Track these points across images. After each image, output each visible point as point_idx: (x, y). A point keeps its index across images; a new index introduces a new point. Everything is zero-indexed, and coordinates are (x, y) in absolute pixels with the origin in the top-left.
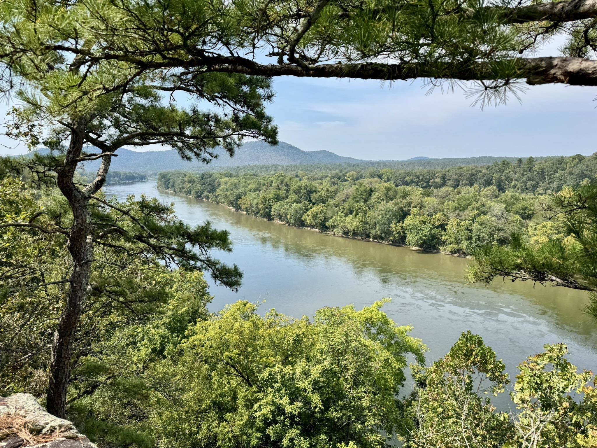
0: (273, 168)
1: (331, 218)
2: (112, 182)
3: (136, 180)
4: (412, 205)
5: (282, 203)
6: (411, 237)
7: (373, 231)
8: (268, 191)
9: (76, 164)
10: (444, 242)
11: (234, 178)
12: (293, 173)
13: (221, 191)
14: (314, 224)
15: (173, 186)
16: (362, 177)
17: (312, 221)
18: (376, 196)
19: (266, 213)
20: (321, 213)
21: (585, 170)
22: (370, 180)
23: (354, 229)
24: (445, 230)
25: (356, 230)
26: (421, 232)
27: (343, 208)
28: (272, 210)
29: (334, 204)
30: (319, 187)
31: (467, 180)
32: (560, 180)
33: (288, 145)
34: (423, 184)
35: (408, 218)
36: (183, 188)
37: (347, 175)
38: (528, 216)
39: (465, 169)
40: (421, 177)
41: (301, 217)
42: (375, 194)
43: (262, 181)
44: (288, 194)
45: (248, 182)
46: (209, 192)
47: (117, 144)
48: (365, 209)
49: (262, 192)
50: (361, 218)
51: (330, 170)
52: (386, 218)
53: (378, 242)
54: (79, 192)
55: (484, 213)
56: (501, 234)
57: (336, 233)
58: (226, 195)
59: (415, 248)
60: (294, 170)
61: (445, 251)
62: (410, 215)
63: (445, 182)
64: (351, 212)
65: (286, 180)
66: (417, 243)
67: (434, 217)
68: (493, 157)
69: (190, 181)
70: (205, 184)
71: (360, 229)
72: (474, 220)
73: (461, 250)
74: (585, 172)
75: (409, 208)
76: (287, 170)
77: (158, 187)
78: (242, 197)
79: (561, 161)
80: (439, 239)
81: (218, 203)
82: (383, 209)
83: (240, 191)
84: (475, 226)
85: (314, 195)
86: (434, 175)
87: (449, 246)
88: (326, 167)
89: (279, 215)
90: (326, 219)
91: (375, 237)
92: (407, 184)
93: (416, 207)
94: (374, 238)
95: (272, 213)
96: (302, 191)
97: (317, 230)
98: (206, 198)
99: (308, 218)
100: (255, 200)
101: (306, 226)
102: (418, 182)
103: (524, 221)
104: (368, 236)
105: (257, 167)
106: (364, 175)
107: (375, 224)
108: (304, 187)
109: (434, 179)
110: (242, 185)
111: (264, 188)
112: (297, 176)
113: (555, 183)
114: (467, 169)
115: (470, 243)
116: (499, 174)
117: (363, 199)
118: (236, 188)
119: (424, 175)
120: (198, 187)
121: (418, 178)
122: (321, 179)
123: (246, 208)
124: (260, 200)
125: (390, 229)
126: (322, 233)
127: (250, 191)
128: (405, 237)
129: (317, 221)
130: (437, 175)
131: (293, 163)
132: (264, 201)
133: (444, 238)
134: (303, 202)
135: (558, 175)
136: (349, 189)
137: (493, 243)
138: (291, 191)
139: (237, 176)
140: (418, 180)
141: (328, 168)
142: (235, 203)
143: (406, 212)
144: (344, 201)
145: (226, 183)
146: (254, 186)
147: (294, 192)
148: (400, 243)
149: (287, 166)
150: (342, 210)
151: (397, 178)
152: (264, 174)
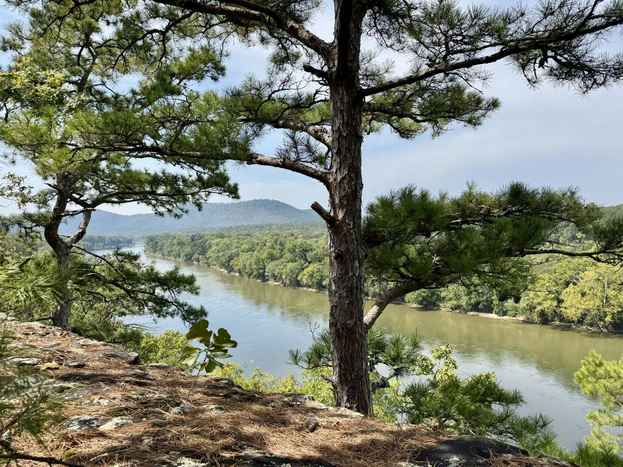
0: (268, 227)
1: (328, 276)
2: (96, 248)
3: (122, 245)
5: (277, 262)
7: (372, 289)
8: (261, 251)
9: (61, 219)
10: (444, 298)
11: (226, 239)
12: (288, 232)
13: (213, 252)
14: (310, 283)
15: (161, 249)
17: (309, 280)
19: (260, 274)
20: (317, 272)
28: (267, 270)
30: (314, 246)
33: (282, 203)
36: (172, 251)
41: (297, 276)
43: (256, 241)
44: (283, 253)
45: (241, 242)
46: (199, 254)
47: (97, 202)
49: (255, 252)
54: (63, 242)
58: (218, 257)
59: (415, 305)
60: (290, 229)
61: (445, 308)
65: (281, 239)
66: (416, 301)
69: (179, 244)
70: (195, 246)
73: (462, 306)
76: (282, 229)
77: (145, 252)
78: (235, 259)
80: (438, 295)
81: (209, 266)
83: (233, 252)
85: (310, 253)
87: (449, 302)
89: (274, 275)
90: (322, 278)
94: (373, 297)
95: (266, 274)
96: (297, 250)
97: (314, 290)
98: (196, 261)
99: (304, 278)
100: (249, 261)
101: (302, 286)
105: (251, 227)
108: (299, 246)
110: (234, 245)
111: (258, 248)
112: (292, 235)
115: (470, 299)
118: (228, 249)
120: (188, 249)
122: (317, 237)
123: (239, 270)
124: (253, 260)
126: (318, 293)
127: (243, 251)
129: (313, 280)
131: (288, 222)
132: (258, 262)
133: (443, 294)
134: (299, 261)
137: (493, 298)
138: (286, 250)
139: (230, 236)
141: (324, 226)
142: (228, 265)
145: (217, 245)
146: (247, 247)
147: (289, 251)
148: (400, 301)
149: (282, 225)
152: (257, 234)
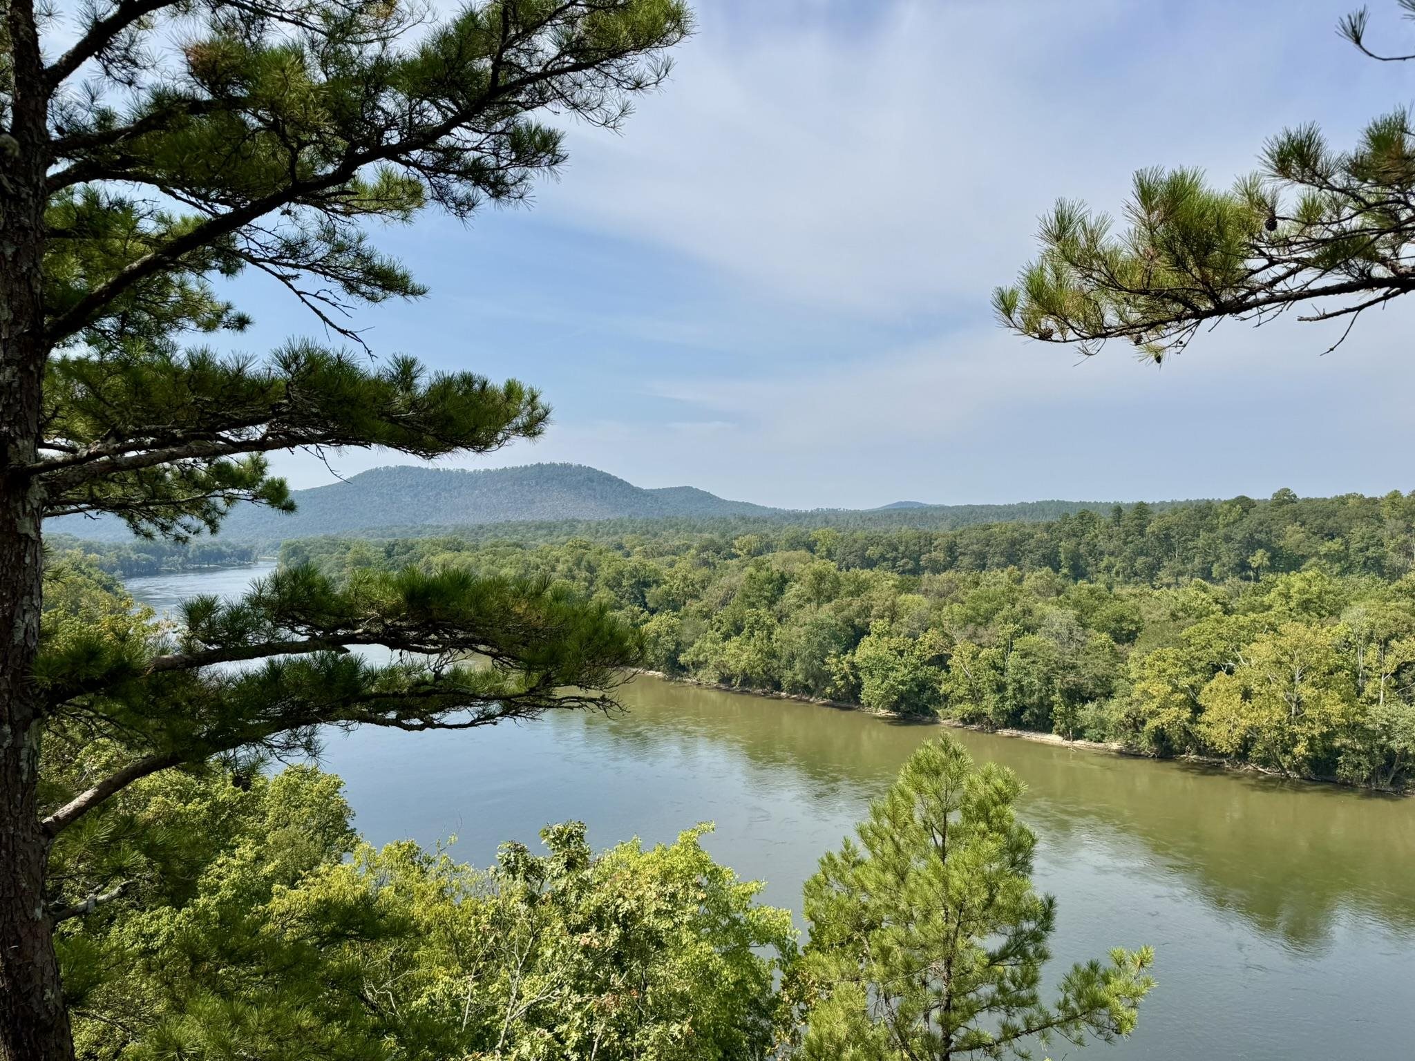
0: (566, 528)
1: (691, 644)
2: (165, 568)
3: (226, 561)
4: (873, 612)
6: (871, 688)
7: (788, 674)
10: (946, 697)
11: (467, 553)
12: (610, 539)
14: (652, 659)
16: (769, 547)
17: (648, 652)
18: (793, 591)
20: (667, 634)
21: (1256, 531)
22: (787, 554)
23: (744, 670)
24: (947, 669)
25: (748, 672)
26: (892, 674)
27: (720, 621)
29: (700, 611)
30: (666, 573)
31: (1002, 554)
32: (1207, 554)
33: (602, 474)
34: (907, 563)
35: (866, 641)
37: (736, 543)
38: (1128, 635)
39: (997, 530)
40: (902, 549)
42: (791, 587)
43: (534, 559)
44: (593, 589)
45: (500, 561)
48: (768, 622)
50: (758, 643)
51: (700, 531)
52: (816, 644)
53: (800, 700)
55: (1031, 629)
56: (1071, 677)
57: (704, 681)
59: (882, 712)
60: (616, 533)
61: (948, 720)
62: (869, 634)
63: (956, 559)
64: (738, 630)
65: (590, 556)
66: (884, 701)
67: (921, 639)
68: (1067, 503)
69: (357, 563)
71: (759, 669)
72: (1009, 647)
73: (984, 715)
74: (1257, 536)
75: (869, 620)
76: (597, 532)
79: (1204, 512)
80: (934, 690)
82: (808, 621)
84: (1013, 659)
85: (654, 589)
86: (931, 544)
87: (960, 706)
88: (689, 525)
90: (679, 647)
91: (794, 688)
92: (870, 564)
93: (882, 617)
94: (791, 692)
96: (625, 583)
97: (660, 674)
102: (895, 559)
103: (1118, 647)
104: (778, 686)
105: (528, 527)
106: (774, 543)
107: (793, 656)
108: (631, 573)
109: (930, 552)
112: (620, 547)
113: (1197, 560)
114: (1003, 530)
115: (1003, 699)
116: (1074, 541)
117: (766, 598)
119: (907, 542)
121: (896, 549)
122: (674, 554)
125: (826, 668)
126: (670, 680)
128: (859, 686)
129: (658, 652)
130: (936, 543)
131: (614, 517)
133: (944, 688)
134: (628, 608)
135: (1200, 542)
136: (735, 576)
137: (1053, 698)
138: (599, 582)
139: (476, 548)
140: (894, 554)
141: (694, 527)
143: (861, 629)
144: (724, 603)
145: (443, 566)
147: (607, 584)
148: (849, 702)
149: (599, 524)
150: (717, 625)
151: (847, 550)
152: (540, 542)
